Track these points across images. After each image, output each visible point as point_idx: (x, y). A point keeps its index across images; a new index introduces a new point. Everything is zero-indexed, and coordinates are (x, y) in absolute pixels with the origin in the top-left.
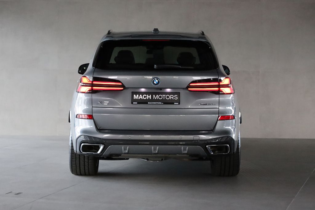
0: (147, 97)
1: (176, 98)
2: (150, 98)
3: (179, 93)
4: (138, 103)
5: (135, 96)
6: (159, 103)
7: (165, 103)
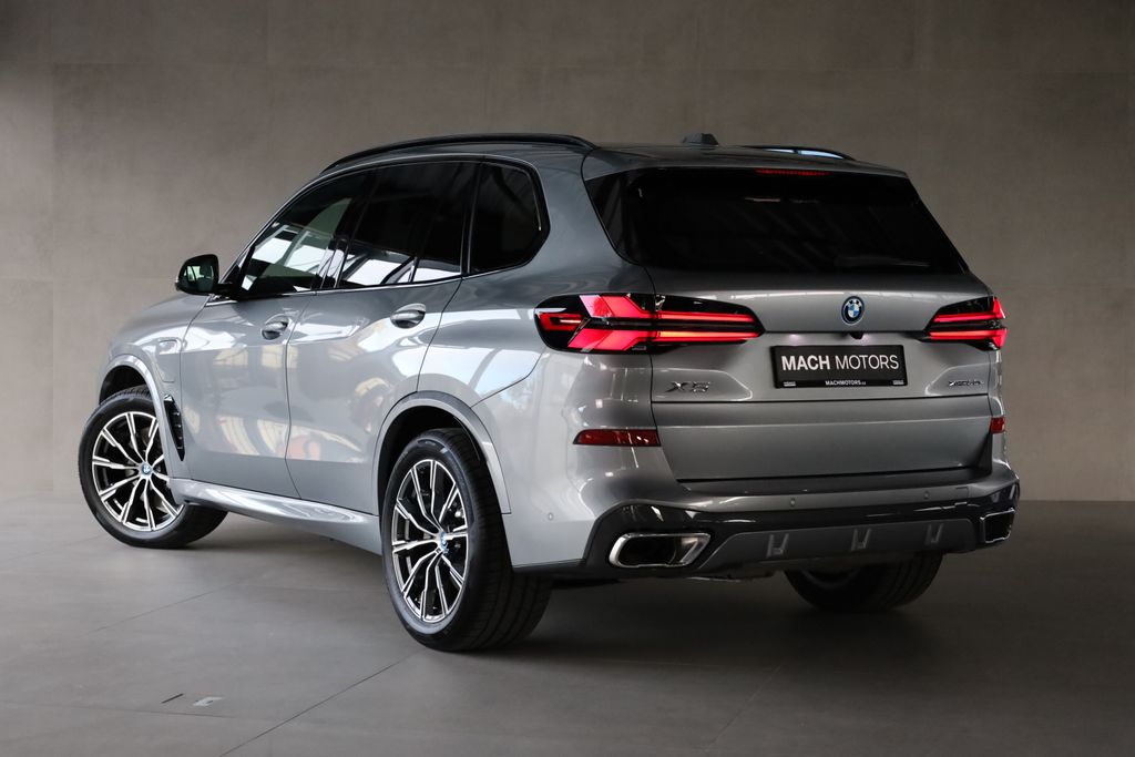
0: (818, 362)
1: (895, 365)
2: (829, 368)
3: (901, 347)
4: (799, 385)
5: (784, 359)
6: (856, 382)
7: (870, 383)
